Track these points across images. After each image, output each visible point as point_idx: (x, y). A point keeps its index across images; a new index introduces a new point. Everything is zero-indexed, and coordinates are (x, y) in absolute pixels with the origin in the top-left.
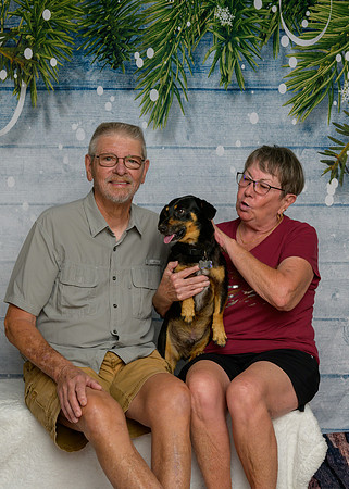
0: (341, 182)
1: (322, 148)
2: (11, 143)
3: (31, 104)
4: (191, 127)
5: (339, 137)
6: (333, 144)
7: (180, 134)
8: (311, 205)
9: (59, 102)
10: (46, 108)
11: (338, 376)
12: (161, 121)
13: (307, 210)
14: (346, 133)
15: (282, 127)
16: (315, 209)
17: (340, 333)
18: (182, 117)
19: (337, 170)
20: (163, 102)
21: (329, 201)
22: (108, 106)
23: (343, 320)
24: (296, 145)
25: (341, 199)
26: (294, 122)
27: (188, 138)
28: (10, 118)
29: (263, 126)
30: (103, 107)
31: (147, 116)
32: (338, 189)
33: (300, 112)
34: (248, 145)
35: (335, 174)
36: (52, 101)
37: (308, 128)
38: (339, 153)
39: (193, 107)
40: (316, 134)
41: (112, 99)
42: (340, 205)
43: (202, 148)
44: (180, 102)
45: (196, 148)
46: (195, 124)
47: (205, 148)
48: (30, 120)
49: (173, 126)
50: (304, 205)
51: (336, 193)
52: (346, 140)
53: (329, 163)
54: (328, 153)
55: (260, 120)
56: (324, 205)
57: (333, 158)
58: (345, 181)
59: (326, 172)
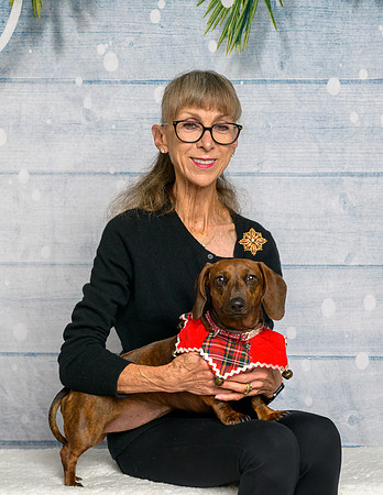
3: (33, 14)
4: (287, 48)
7: (269, 60)
9: (76, 9)
10: (56, 19)
12: (238, 40)
18: (273, 33)
20: (242, 8)
22: (155, 16)
27: (282, 65)
30: (147, 18)
31: (217, 32)
34: (379, 76)
36: (65, 8)
39: (290, 15)
41: (162, 4)
43: (305, 82)
44: (270, 8)
45: (294, 82)
46: (292, 44)
47: (309, 82)
48: (29, 38)
49: (257, 47)
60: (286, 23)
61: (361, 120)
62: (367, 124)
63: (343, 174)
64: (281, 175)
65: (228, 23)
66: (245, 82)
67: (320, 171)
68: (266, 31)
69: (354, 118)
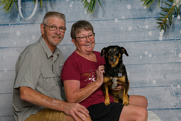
0: (165, 31)
1: (157, 18)
2: (33, 22)
3: (40, 6)
4: (104, 12)
5: (163, 13)
6: (161, 16)
7: (100, 15)
8: (154, 41)
9: (51, 5)
10: (46, 7)
11: (168, 109)
12: (92, 10)
13: (152, 43)
14: (166, 11)
15: (140, 10)
16: (155, 42)
17: (168, 91)
18: (100, 8)
19: (163, 26)
20: (93, 2)
21: (161, 38)
22: (71, 6)
23: (169, 86)
24: (147, 17)
25: (165, 38)
26: (145, 8)
27: (103, 16)
28: (32, 12)
29: (133, 10)
30: (69, 6)
31: (87, 9)
32: (164, 34)
33: (147, 4)
34: (127, 18)
35: (162, 28)
36: (48, 5)
37: (151, 10)
38: (164, 19)
39: (104, 4)
40: (154, 12)
41: (72, 2)
42: (165, 40)
43: (109, 20)
44: (99, 2)
45: (107, 20)
46: (105, 11)
47: (110, 20)
48: (40, 12)
49: (97, 12)
50: (151, 41)
51: (163, 35)
52: (166, 14)
53: (160, 23)
54: (159, 19)
55: (131, 7)
56: (159, 40)
57: (162, 22)
58: (167, 30)
59: (159, 27)
60: (104, 6)
61: (123, 29)
62: (125, 30)
63: (120, 42)
64: (104, 43)
65: (89, 6)
66: (94, 21)
67: (114, 42)
69: (122, 28)
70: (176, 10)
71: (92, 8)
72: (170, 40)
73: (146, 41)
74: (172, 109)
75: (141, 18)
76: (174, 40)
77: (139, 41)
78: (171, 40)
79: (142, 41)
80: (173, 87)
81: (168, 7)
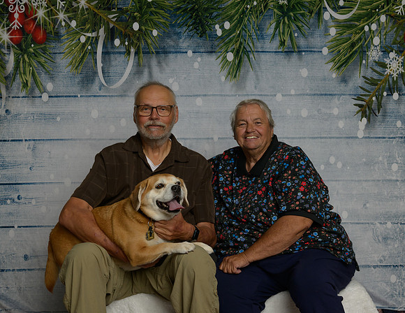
0: (369, 120)
2: (123, 94)
3: (139, 64)
4: (258, 80)
5: (367, 87)
6: (363, 92)
7: (250, 85)
8: (347, 138)
9: (159, 62)
13: (344, 141)
14: (372, 84)
15: (325, 80)
16: (350, 141)
17: (370, 234)
18: (251, 72)
19: (366, 111)
21: (361, 134)
23: (372, 224)
24: (336, 92)
25: (369, 133)
26: (334, 75)
27: (256, 87)
28: (122, 74)
29: (311, 78)
30: (193, 66)
31: (225, 72)
32: (367, 126)
33: (338, 68)
34: (300, 92)
35: (364, 115)
36: (154, 62)
37: (344, 80)
39: (259, 64)
40: (351, 84)
41: (199, 59)
42: (369, 137)
43: (266, 95)
44: (249, 61)
45: (261, 95)
48: (137, 76)
49: (244, 79)
50: (342, 138)
51: (365, 129)
52: (372, 89)
53: (360, 106)
54: (359, 99)
55: (309, 74)
56: (357, 137)
57: (363, 103)
58: (371, 120)
59: (358, 113)
61: (292, 113)
62: (295, 115)
63: (284, 138)
65: (230, 68)
66: (239, 95)
68: (248, 71)
69: (289, 112)
70: (391, 82)
71: (235, 72)
72: (376, 138)
73: (333, 138)
74: (375, 267)
75: (326, 95)
76: (384, 138)
77: (321, 138)
78: (380, 138)
79: (325, 138)
80: (379, 225)
81: (376, 76)
